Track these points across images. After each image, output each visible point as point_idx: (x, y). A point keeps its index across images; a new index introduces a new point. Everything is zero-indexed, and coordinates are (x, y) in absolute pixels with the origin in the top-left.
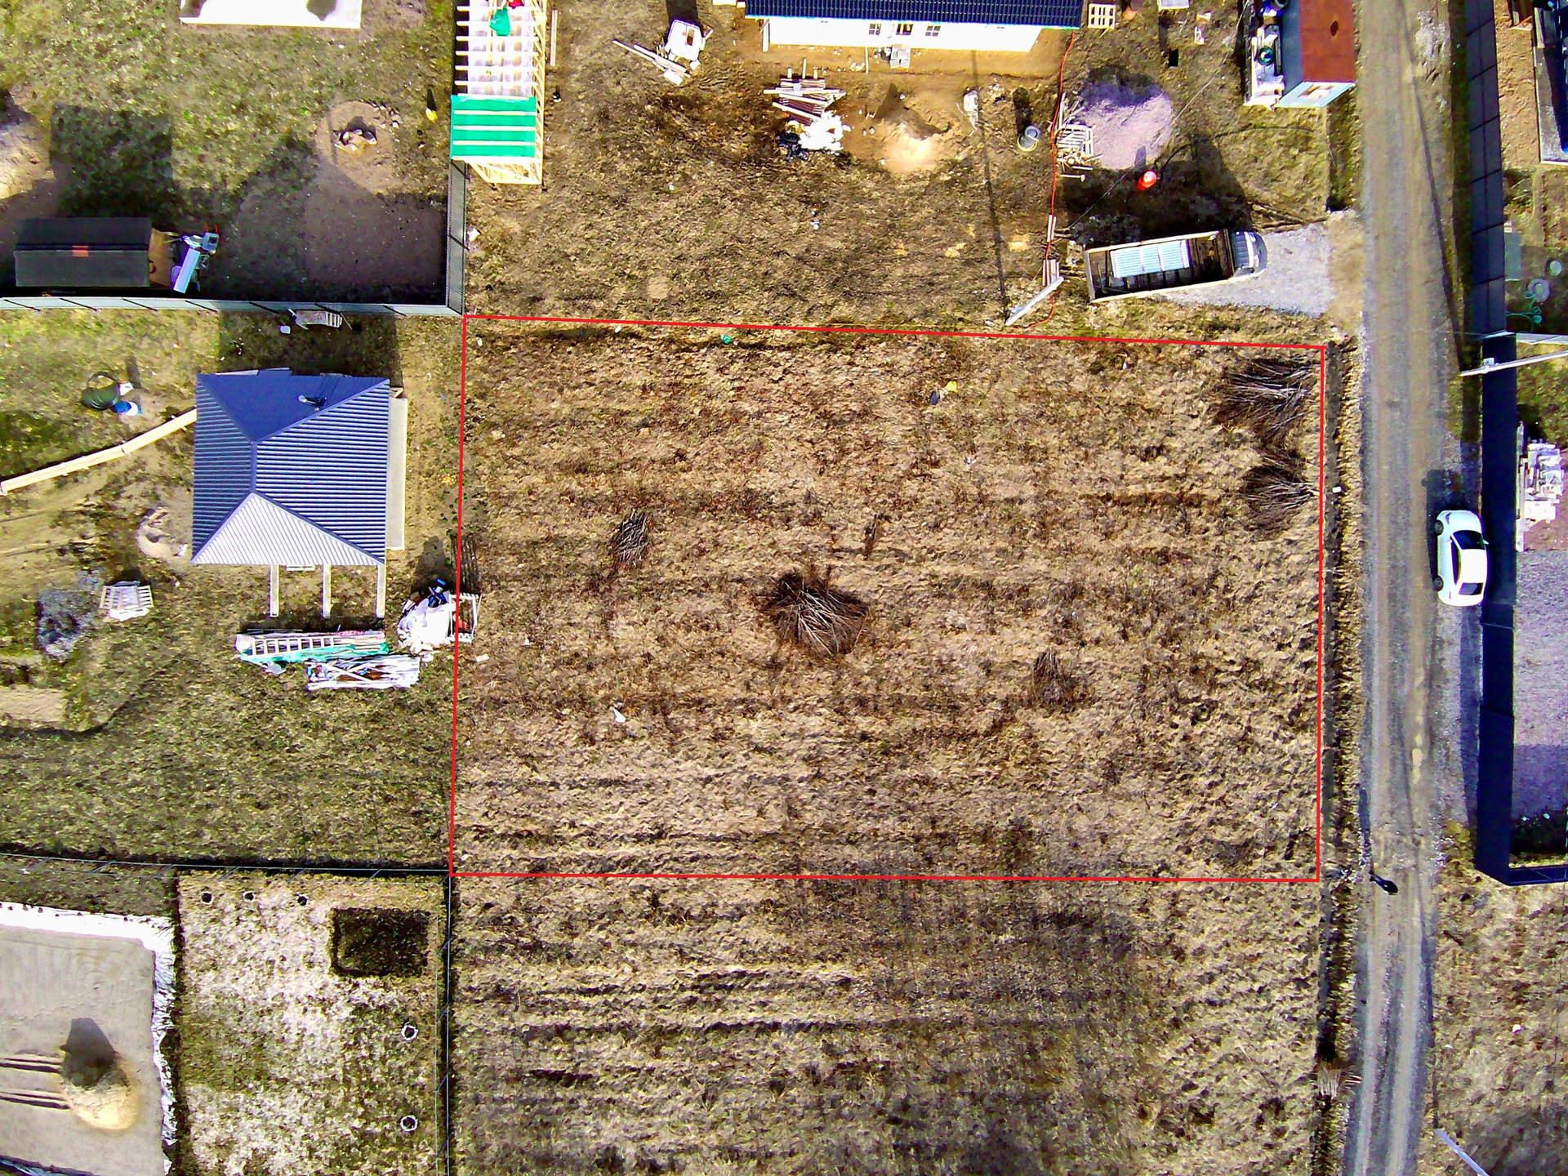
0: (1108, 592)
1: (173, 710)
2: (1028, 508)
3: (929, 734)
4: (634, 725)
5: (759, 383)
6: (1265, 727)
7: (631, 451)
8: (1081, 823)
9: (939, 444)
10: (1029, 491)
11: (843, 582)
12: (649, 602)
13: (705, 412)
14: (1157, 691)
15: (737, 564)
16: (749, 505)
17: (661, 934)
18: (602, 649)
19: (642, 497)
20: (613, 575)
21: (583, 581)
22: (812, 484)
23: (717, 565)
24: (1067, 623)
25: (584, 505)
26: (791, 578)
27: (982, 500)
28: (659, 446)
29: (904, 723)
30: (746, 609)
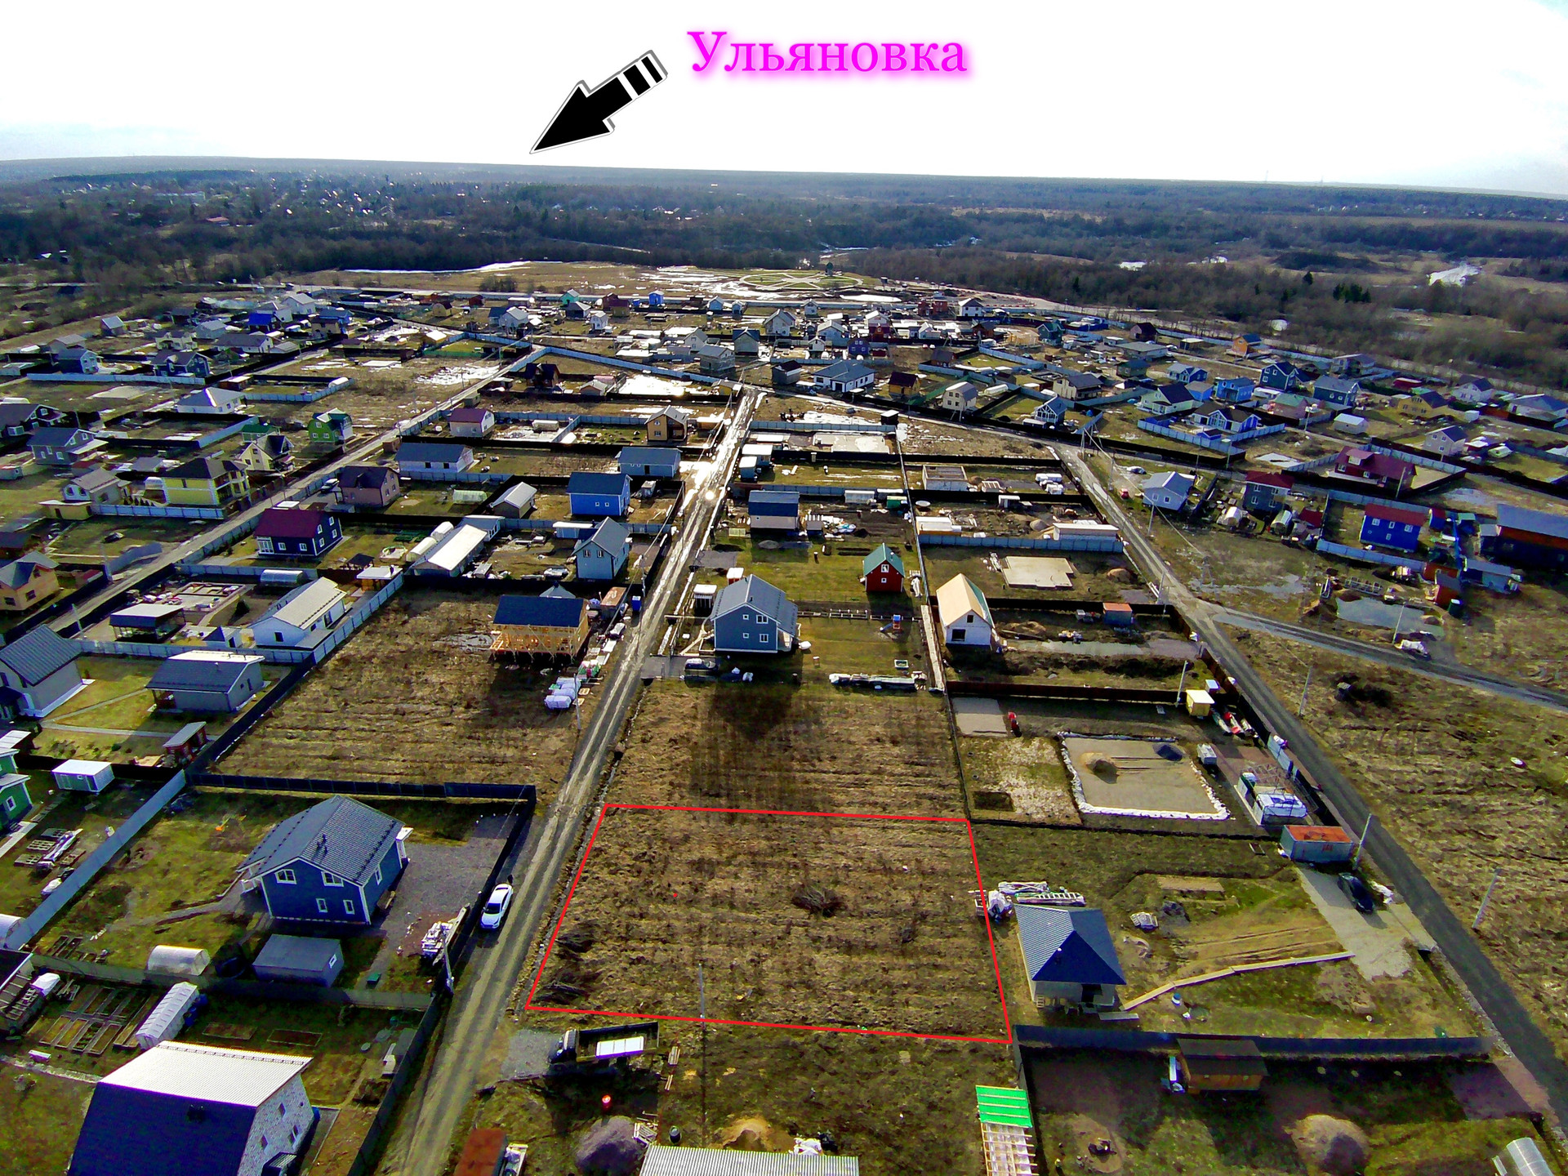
0: (674, 902)
1: (1105, 878)
2: (707, 939)
3: (766, 855)
4: (898, 864)
5: (844, 1004)
6: (614, 850)
7: (912, 974)
8: (703, 823)
9: (750, 969)
10: (705, 947)
11: (803, 913)
12: (896, 909)
13: (873, 992)
14: (660, 865)
15: (856, 923)
16: (849, 948)
17: (881, 800)
18: (917, 893)
19: (903, 953)
20: (915, 921)
21: (928, 919)
22: (817, 956)
23: (864, 923)
24: (696, 890)
25: (932, 951)
26: (828, 915)
27: (729, 944)
28: (897, 976)
29: (776, 859)
30: (850, 905)
